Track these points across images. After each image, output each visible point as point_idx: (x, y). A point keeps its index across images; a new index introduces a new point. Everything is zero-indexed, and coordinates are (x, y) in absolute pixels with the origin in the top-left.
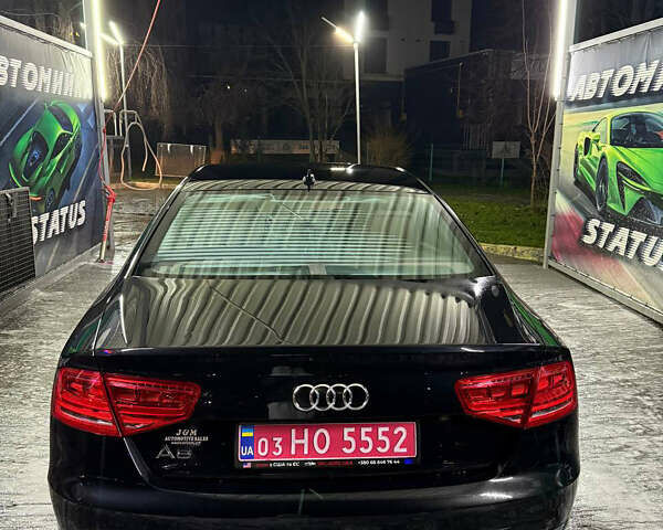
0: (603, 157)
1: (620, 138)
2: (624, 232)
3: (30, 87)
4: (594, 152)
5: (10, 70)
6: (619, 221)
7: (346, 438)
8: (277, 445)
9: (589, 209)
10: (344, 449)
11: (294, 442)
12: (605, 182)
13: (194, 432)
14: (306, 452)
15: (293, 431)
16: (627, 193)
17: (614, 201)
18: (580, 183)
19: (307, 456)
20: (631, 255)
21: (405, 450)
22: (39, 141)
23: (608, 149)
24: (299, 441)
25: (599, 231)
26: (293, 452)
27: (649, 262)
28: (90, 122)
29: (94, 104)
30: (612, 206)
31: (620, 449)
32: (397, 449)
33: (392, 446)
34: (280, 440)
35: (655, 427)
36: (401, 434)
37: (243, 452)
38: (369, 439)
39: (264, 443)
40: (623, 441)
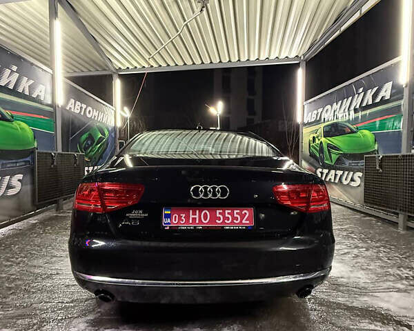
0: (321, 143)
1: (327, 134)
2: (333, 172)
3: (89, 116)
4: (317, 141)
5: (81, 108)
6: (330, 168)
7: (218, 215)
8: (183, 218)
9: (317, 165)
10: (217, 221)
11: (191, 216)
12: (323, 153)
13: (141, 212)
14: (197, 222)
15: (191, 211)
16: (333, 155)
17: (327, 160)
18: (312, 155)
19: (197, 224)
20: (337, 181)
21: (248, 222)
22: (91, 137)
23: (323, 139)
24: (194, 216)
25: (322, 173)
26: (191, 222)
27: (345, 183)
28: (113, 134)
29: (115, 128)
30: (326, 162)
31: (345, 254)
32: (244, 222)
33: (241, 220)
34: (184, 215)
35: (360, 245)
36: (246, 213)
37: (165, 221)
38: (230, 216)
39: (175, 217)
40: (346, 251)
